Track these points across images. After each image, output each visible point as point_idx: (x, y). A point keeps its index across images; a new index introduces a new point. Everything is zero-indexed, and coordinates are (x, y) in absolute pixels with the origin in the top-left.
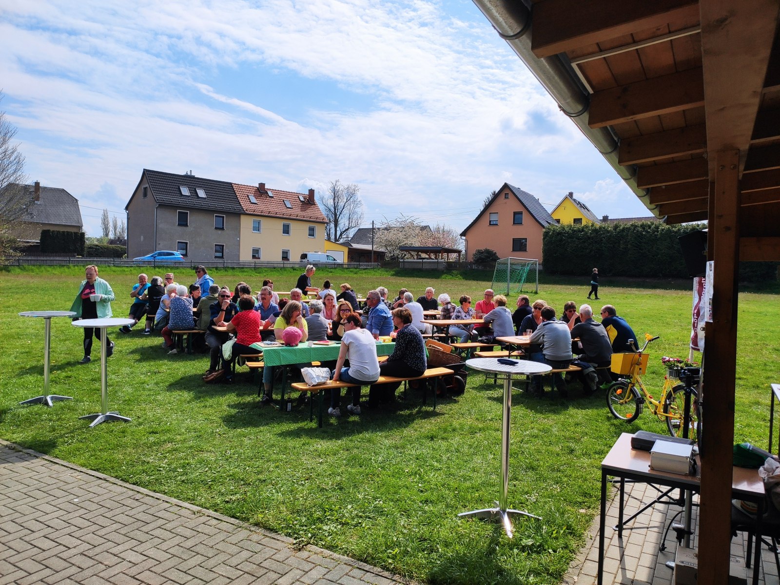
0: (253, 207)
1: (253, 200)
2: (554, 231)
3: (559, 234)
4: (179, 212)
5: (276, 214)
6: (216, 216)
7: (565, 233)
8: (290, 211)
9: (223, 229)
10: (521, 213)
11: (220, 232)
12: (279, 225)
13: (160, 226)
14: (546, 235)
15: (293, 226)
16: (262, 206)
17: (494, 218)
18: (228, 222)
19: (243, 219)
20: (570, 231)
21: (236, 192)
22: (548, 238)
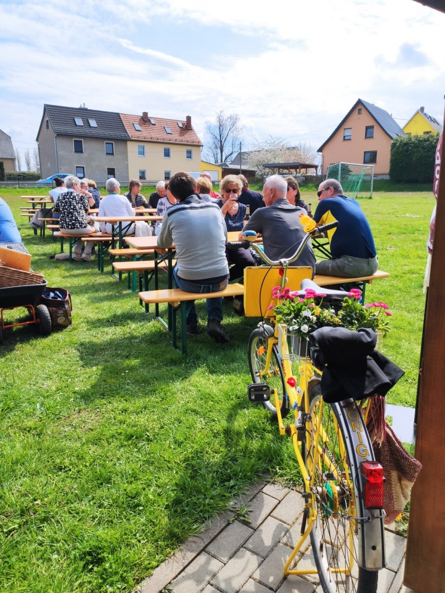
0: (137, 133)
1: (138, 127)
2: (401, 142)
3: (406, 144)
4: (75, 141)
5: (158, 139)
6: (106, 143)
7: (411, 143)
8: (169, 136)
9: (112, 154)
10: (372, 127)
11: (110, 157)
12: (161, 149)
13: (60, 153)
14: (394, 145)
15: (173, 150)
16: (145, 133)
17: (347, 133)
18: (117, 148)
19: (130, 145)
20: (416, 141)
21: (123, 121)
22: (395, 149)
